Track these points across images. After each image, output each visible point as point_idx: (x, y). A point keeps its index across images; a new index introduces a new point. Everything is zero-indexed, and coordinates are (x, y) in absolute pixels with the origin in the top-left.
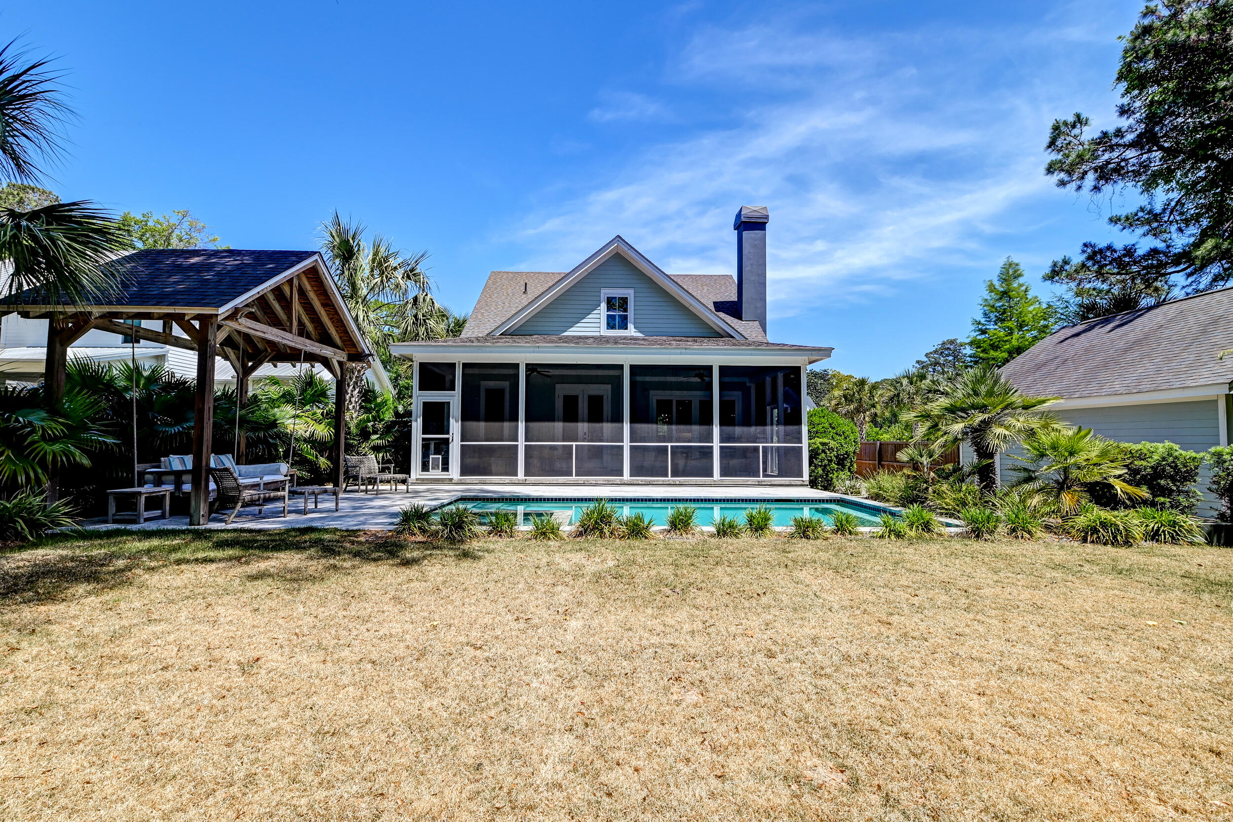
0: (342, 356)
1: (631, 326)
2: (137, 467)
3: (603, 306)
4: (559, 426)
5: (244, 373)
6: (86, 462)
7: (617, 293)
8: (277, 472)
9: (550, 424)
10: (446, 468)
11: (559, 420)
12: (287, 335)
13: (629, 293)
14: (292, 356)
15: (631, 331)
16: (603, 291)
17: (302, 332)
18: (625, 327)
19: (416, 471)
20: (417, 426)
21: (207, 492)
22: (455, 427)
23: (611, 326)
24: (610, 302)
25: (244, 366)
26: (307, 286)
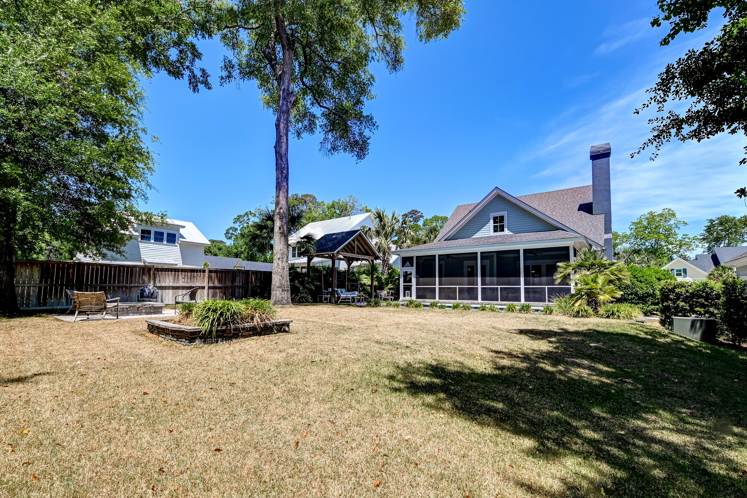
0: (372, 258)
1: (506, 229)
2: (323, 291)
3: (492, 221)
4: (466, 279)
5: (349, 264)
6: (313, 288)
7: (498, 214)
8: (355, 294)
9: (462, 278)
10: (411, 296)
11: (465, 277)
12: (354, 255)
13: (505, 214)
14: (358, 260)
15: (506, 232)
16: (491, 214)
17: (358, 253)
18: (502, 230)
19: (401, 297)
20: (402, 280)
21: (335, 297)
22: (414, 280)
23: (495, 231)
24: (495, 219)
25: (349, 262)
26: (360, 239)
